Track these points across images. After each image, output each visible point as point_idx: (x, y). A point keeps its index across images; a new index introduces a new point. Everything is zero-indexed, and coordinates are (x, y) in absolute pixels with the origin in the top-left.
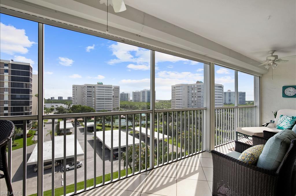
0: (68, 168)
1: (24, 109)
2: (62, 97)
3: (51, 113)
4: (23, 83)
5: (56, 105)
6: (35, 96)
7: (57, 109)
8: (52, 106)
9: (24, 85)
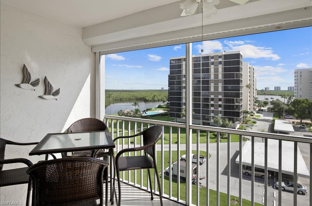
0: (284, 188)
1: (235, 101)
2: (280, 87)
3: (264, 107)
4: (234, 73)
5: (271, 98)
6: (246, 86)
7: (272, 103)
8: (266, 99)
9: (235, 75)
